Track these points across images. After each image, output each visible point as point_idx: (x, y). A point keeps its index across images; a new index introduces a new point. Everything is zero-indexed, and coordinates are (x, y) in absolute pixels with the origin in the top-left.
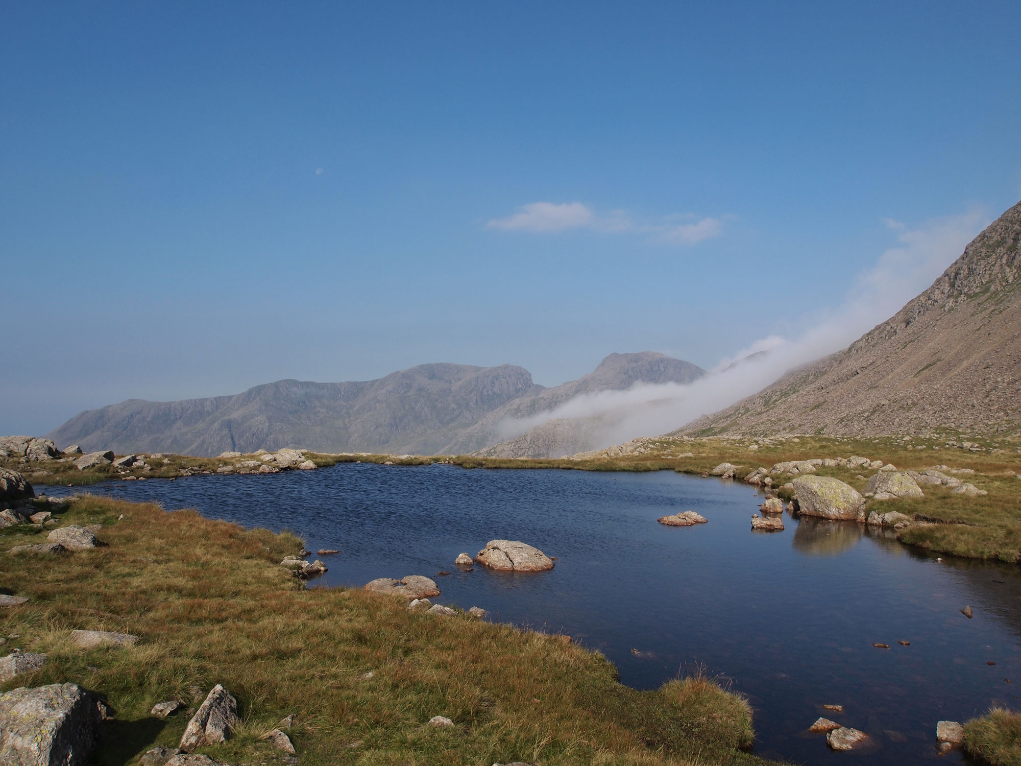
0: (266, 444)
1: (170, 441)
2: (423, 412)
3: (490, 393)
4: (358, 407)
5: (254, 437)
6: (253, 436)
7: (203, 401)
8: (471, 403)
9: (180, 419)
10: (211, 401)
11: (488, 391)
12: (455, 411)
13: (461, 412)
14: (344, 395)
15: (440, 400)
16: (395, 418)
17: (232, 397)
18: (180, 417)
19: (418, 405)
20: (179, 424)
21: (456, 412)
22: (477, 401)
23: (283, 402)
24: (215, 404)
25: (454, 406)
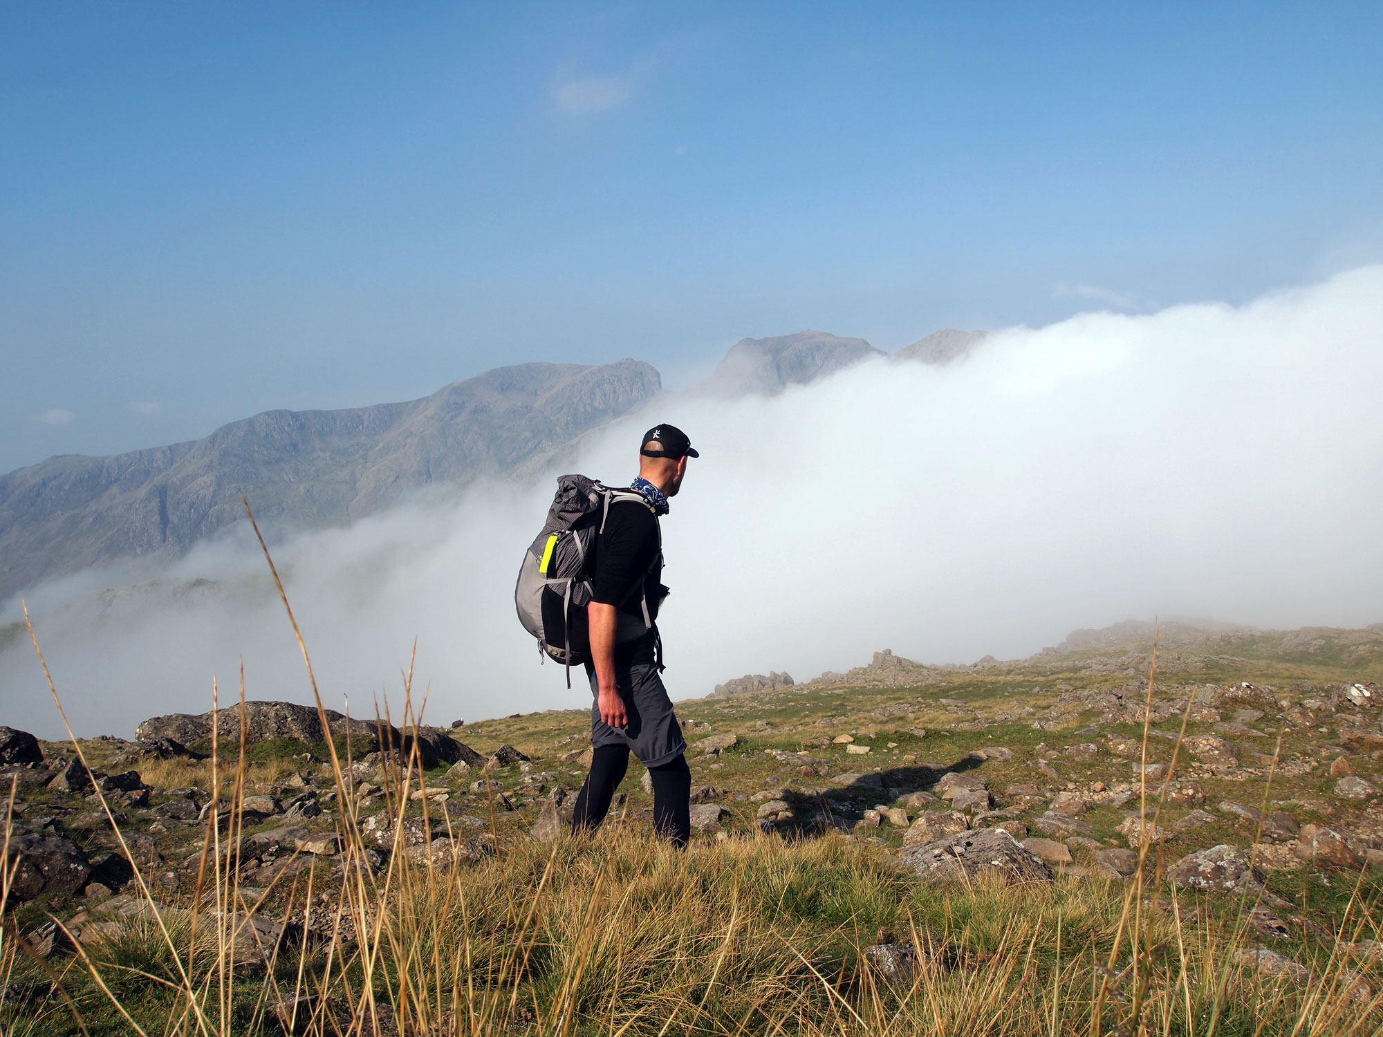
0: (207, 521)
1: (91, 519)
2: (475, 448)
3: (589, 409)
4: (381, 445)
5: (192, 511)
6: (190, 509)
7: (151, 452)
8: (557, 428)
9: (116, 482)
10: (163, 452)
11: (584, 407)
12: (528, 441)
13: (539, 444)
14: (368, 427)
15: (506, 427)
16: (429, 462)
17: (195, 442)
18: (116, 481)
19: (469, 437)
20: (114, 489)
21: (530, 444)
22: (567, 424)
23: (256, 448)
24: (169, 455)
25: (527, 434)
